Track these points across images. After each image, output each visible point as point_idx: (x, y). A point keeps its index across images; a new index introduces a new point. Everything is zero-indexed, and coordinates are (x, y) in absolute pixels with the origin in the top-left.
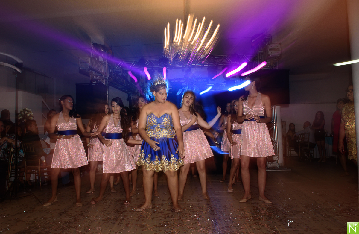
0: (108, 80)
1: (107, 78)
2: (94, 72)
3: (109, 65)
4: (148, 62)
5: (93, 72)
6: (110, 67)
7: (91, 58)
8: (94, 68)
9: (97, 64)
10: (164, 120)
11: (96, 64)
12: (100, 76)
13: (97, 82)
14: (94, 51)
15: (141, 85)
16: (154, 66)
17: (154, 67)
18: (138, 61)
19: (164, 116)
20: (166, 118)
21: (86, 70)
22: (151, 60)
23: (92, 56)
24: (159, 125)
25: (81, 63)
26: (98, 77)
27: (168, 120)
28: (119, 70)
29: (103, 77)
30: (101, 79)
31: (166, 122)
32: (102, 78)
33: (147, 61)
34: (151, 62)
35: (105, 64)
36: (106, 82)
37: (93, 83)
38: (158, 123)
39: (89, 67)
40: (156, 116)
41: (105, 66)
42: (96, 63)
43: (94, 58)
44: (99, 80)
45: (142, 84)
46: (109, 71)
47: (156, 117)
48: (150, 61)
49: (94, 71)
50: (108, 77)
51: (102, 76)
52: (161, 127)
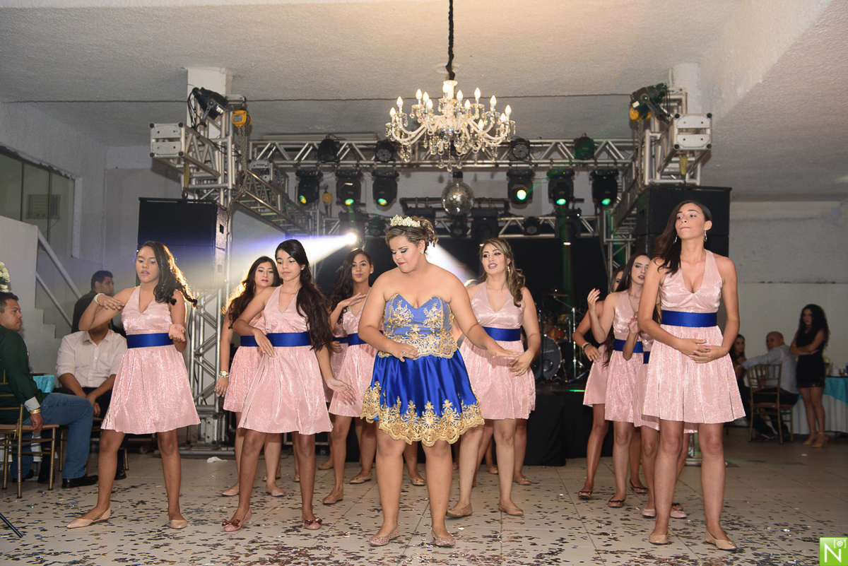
0: (232, 193)
1: (230, 187)
2: (194, 168)
3: (236, 152)
4: (345, 149)
5: (190, 168)
6: (238, 156)
7: (188, 130)
8: (195, 157)
9: (204, 145)
10: (430, 314)
11: (199, 146)
12: (211, 180)
13: (200, 196)
14: (195, 109)
15: (324, 212)
16: (361, 159)
17: (361, 162)
18: (318, 144)
19: (429, 305)
20: (434, 309)
21: (171, 161)
22: (353, 143)
23: (189, 124)
24: (416, 326)
25: (157, 140)
26: (205, 182)
27: (439, 315)
28: (264, 167)
29: (217, 183)
30: (211, 189)
31: (433, 320)
32: (215, 186)
33: (342, 145)
34: (353, 150)
35: (226, 148)
36: (226, 197)
37: (190, 197)
38: (414, 322)
39: (181, 154)
40: (409, 305)
41: (226, 154)
42: (200, 143)
43: (194, 128)
44: (205, 191)
45: (326, 207)
46: (237, 167)
47: (410, 307)
48: (350, 145)
49: (193, 166)
50: (233, 185)
51: (216, 180)
52: (421, 331)
